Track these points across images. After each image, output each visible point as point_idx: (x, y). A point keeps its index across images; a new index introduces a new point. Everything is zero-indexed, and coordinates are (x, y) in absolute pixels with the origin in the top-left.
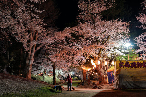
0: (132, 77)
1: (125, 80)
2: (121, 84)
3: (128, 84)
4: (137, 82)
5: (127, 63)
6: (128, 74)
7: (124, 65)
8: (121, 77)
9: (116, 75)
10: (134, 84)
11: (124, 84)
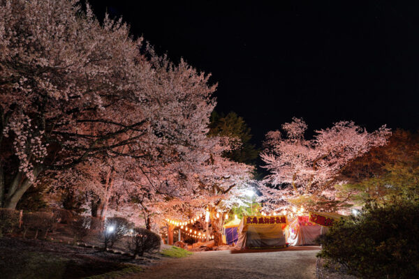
0: (259, 234)
1: (252, 238)
2: (249, 242)
3: (255, 242)
4: (264, 240)
5: (255, 218)
6: (255, 231)
7: (252, 220)
8: (247, 233)
9: (243, 232)
10: (262, 242)
11: (252, 243)
